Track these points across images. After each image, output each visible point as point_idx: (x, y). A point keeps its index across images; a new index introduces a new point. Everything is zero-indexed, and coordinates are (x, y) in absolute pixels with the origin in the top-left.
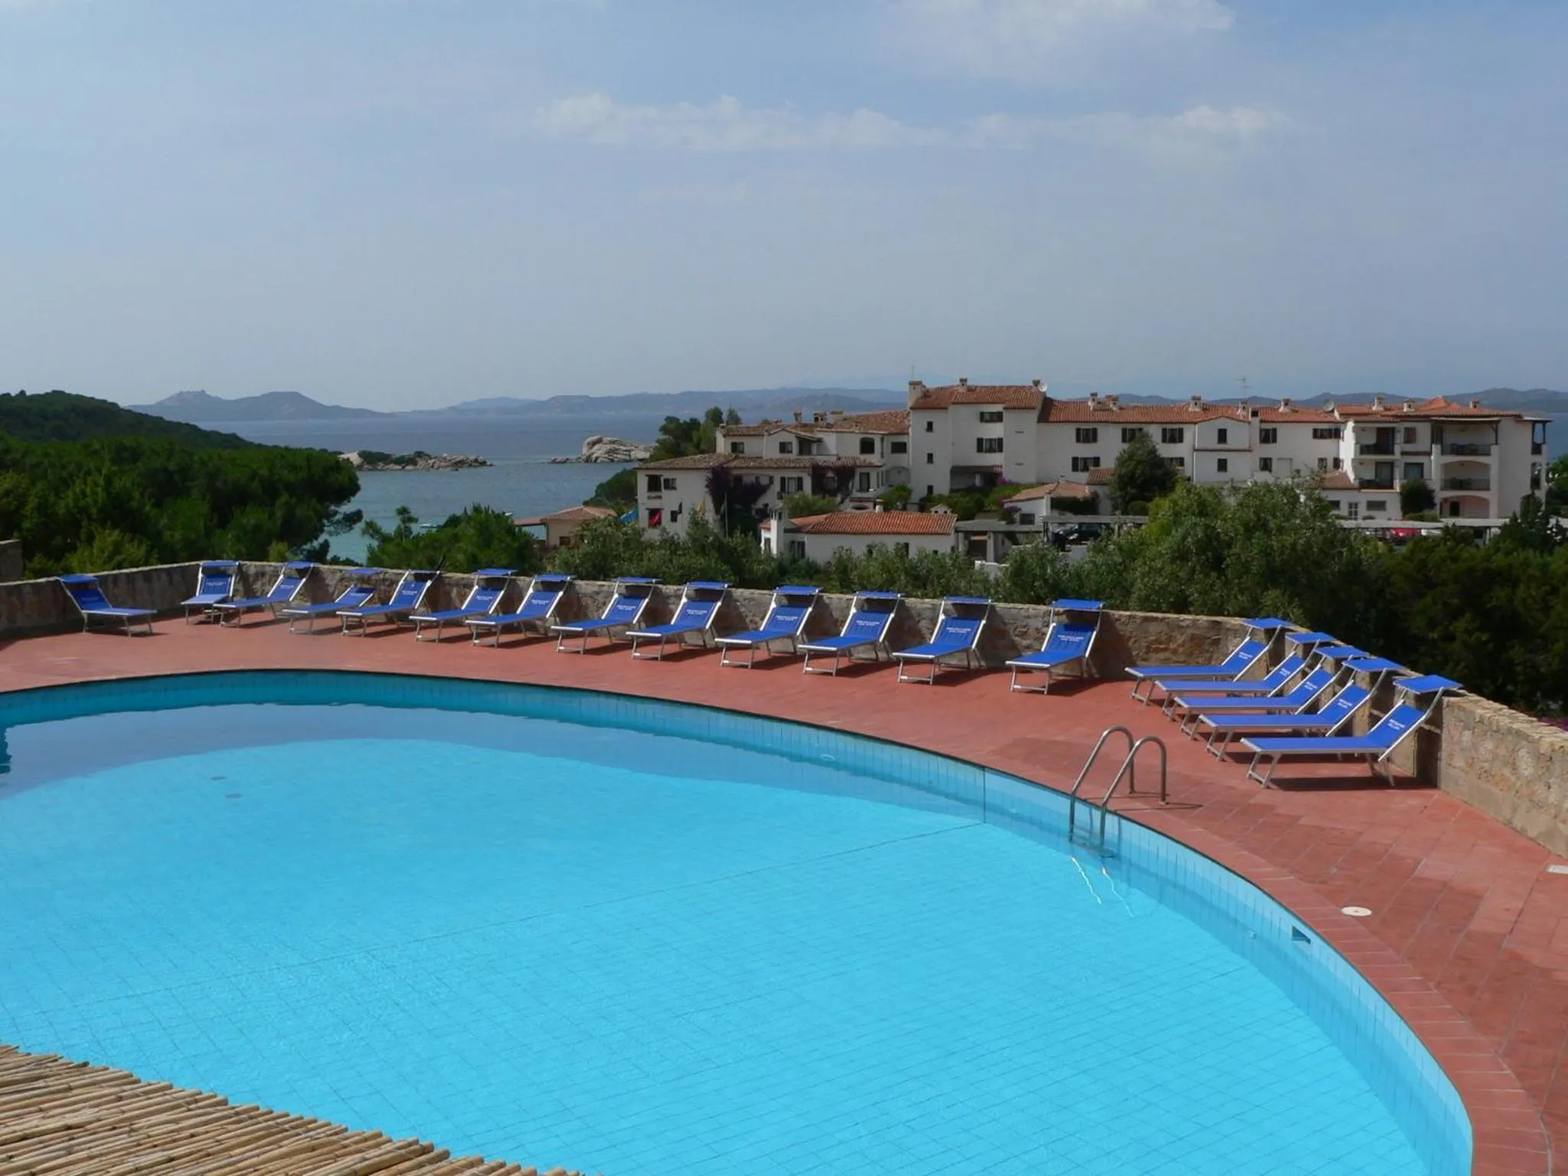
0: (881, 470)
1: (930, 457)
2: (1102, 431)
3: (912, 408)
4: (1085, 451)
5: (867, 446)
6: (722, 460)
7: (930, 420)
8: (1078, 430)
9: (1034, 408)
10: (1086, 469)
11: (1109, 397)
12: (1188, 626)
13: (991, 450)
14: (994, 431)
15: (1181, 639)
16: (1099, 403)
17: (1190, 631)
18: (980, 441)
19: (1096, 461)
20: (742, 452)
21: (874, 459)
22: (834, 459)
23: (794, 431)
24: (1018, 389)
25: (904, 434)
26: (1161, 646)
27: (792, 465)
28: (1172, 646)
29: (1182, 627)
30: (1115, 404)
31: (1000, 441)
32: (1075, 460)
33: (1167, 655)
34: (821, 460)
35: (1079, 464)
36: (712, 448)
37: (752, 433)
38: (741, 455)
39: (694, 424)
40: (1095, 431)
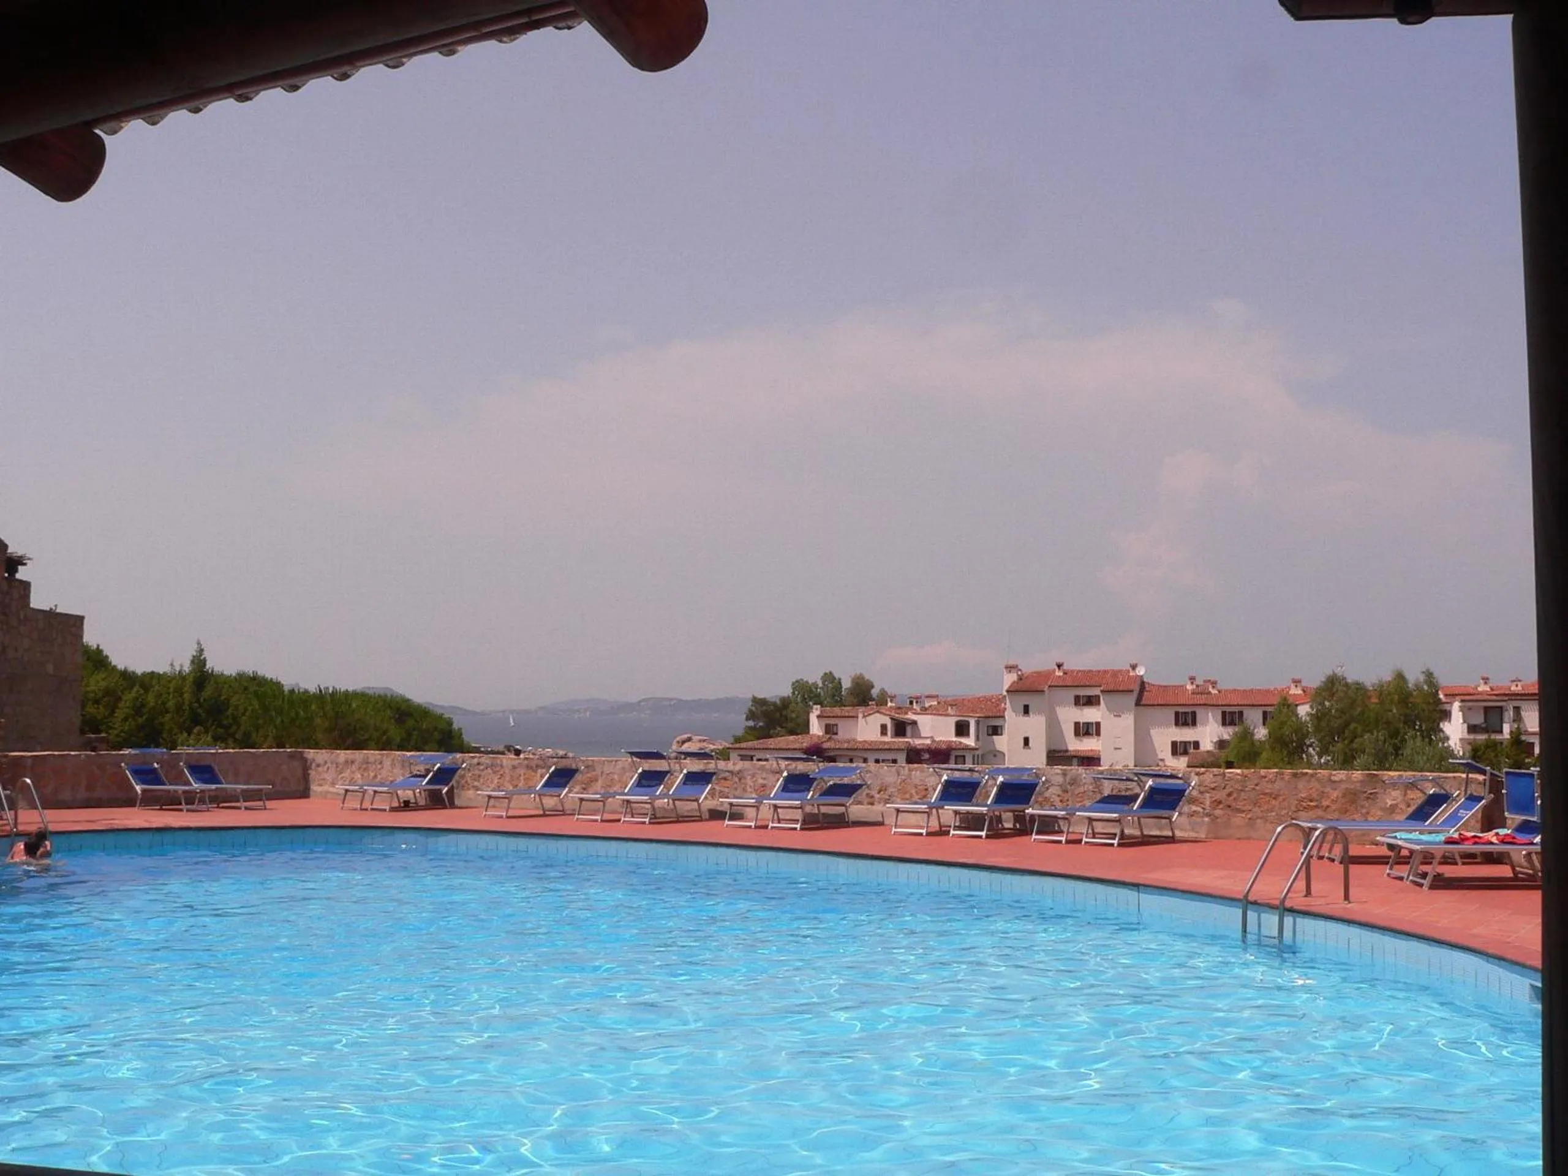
0: (977, 753)
1: (1026, 741)
2: (1200, 713)
3: (1008, 691)
4: (1186, 735)
5: (962, 729)
6: (815, 740)
7: (1026, 703)
8: (1177, 714)
9: (1132, 691)
10: (1185, 753)
11: (1205, 681)
13: (1087, 733)
14: (1090, 714)
16: (1197, 686)
18: (1077, 724)
19: (1196, 745)
20: (836, 734)
21: (970, 741)
22: (928, 742)
23: (888, 713)
24: (1115, 674)
25: (1000, 717)
27: (886, 747)
30: (1213, 687)
31: (1098, 724)
32: (1174, 744)
34: (917, 742)
35: (1179, 749)
36: (805, 728)
37: (847, 714)
38: (833, 736)
39: (785, 703)
40: (1194, 714)
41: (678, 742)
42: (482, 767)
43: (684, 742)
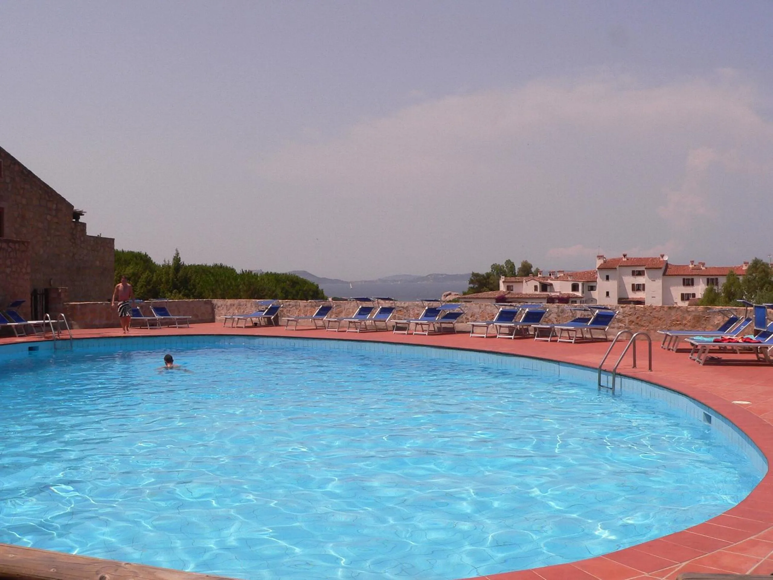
0: (583, 299)
1: (608, 294)
2: (696, 279)
3: (598, 269)
4: (688, 290)
5: (575, 288)
6: (502, 294)
7: (607, 275)
8: (684, 279)
9: (661, 268)
10: (688, 299)
11: (700, 263)
12: (693, 311)
13: (638, 290)
14: (640, 280)
15: (689, 318)
16: (695, 266)
17: (693, 314)
18: (633, 285)
19: (694, 295)
20: (512, 290)
21: (579, 294)
22: (558, 294)
23: (538, 280)
24: (653, 259)
25: (594, 281)
26: (678, 323)
27: (537, 296)
28: (684, 322)
29: (690, 311)
30: (703, 266)
31: (644, 285)
32: (682, 295)
33: (682, 327)
34: (553, 294)
35: (684, 297)
36: (497, 288)
37: (517, 281)
38: (511, 292)
39: (488, 275)
40: (692, 280)
41: (444, 295)
42: (290, 306)
43: (447, 295)
